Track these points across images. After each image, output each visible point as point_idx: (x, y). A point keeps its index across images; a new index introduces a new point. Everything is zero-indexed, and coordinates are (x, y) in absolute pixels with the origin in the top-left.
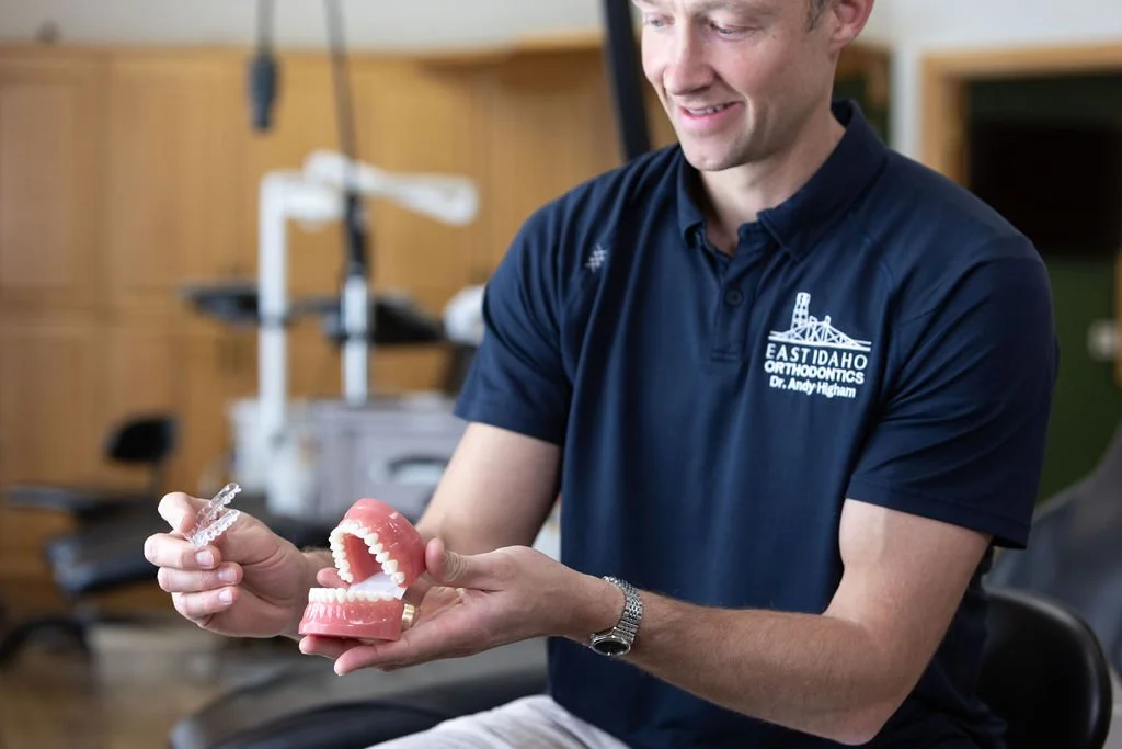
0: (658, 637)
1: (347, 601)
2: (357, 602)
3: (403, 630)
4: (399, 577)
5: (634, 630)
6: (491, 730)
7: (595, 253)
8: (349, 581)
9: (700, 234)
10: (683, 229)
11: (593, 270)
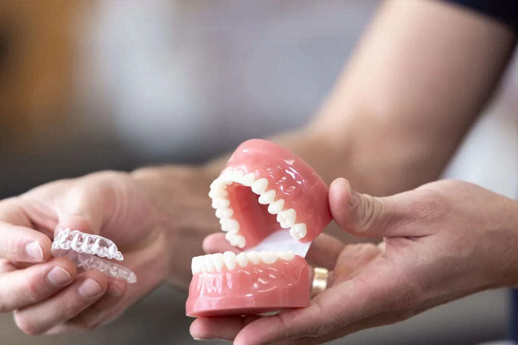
1: (238, 266)
2: (250, 266)
3: (313, 296)
4: (298, 230)
8: (242, 246)
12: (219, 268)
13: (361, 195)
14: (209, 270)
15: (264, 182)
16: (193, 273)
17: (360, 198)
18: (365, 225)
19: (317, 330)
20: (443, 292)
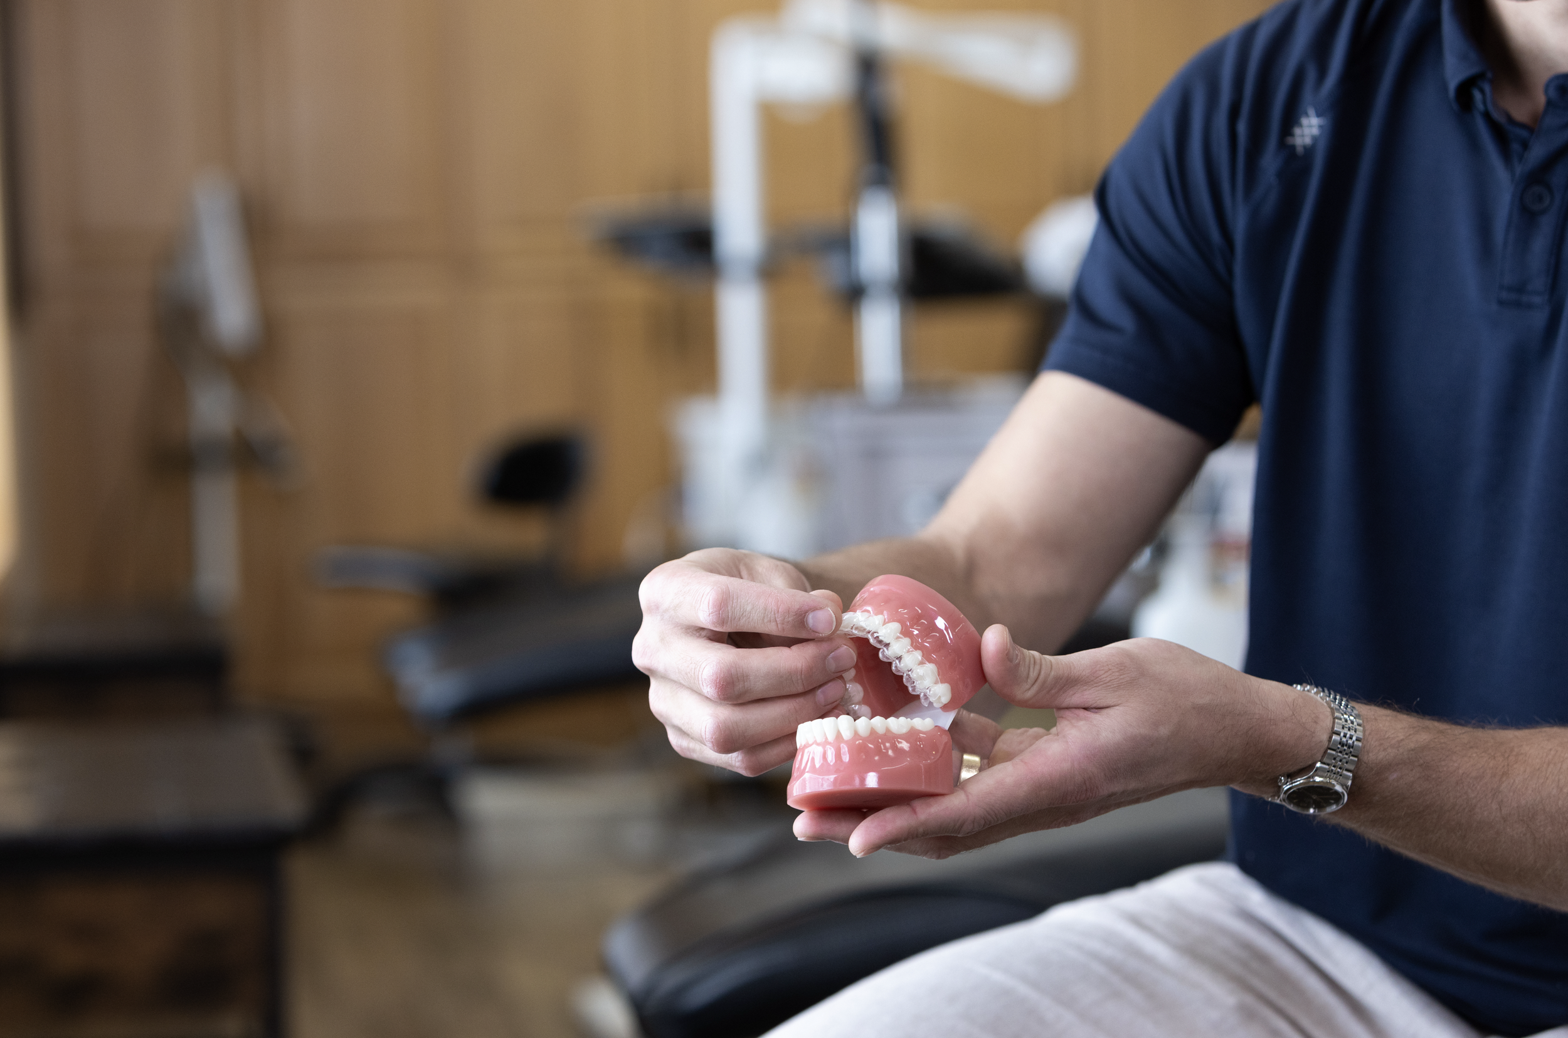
0: (1394, 776)
1: (856, 738)
2: (874, 736)
3: (958, 785)
4: (944, 692)
5: (1352, 767)
6: (1136, 920)
7: (1304, 121)
9: (1482, 91)
10: (1452, 85)
11: (1300, 150)
12: (831, 737)
13: (1025, 651)
14: (818, 741)
15: (895, 627)
16: (798, 747)
17: (1023, 653)
18: (1029, 689)
19: (961, 826)
20: (1133, 785)
